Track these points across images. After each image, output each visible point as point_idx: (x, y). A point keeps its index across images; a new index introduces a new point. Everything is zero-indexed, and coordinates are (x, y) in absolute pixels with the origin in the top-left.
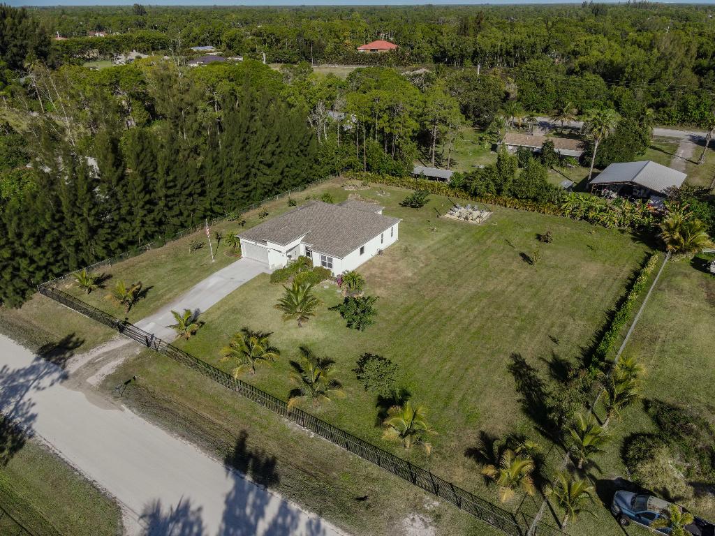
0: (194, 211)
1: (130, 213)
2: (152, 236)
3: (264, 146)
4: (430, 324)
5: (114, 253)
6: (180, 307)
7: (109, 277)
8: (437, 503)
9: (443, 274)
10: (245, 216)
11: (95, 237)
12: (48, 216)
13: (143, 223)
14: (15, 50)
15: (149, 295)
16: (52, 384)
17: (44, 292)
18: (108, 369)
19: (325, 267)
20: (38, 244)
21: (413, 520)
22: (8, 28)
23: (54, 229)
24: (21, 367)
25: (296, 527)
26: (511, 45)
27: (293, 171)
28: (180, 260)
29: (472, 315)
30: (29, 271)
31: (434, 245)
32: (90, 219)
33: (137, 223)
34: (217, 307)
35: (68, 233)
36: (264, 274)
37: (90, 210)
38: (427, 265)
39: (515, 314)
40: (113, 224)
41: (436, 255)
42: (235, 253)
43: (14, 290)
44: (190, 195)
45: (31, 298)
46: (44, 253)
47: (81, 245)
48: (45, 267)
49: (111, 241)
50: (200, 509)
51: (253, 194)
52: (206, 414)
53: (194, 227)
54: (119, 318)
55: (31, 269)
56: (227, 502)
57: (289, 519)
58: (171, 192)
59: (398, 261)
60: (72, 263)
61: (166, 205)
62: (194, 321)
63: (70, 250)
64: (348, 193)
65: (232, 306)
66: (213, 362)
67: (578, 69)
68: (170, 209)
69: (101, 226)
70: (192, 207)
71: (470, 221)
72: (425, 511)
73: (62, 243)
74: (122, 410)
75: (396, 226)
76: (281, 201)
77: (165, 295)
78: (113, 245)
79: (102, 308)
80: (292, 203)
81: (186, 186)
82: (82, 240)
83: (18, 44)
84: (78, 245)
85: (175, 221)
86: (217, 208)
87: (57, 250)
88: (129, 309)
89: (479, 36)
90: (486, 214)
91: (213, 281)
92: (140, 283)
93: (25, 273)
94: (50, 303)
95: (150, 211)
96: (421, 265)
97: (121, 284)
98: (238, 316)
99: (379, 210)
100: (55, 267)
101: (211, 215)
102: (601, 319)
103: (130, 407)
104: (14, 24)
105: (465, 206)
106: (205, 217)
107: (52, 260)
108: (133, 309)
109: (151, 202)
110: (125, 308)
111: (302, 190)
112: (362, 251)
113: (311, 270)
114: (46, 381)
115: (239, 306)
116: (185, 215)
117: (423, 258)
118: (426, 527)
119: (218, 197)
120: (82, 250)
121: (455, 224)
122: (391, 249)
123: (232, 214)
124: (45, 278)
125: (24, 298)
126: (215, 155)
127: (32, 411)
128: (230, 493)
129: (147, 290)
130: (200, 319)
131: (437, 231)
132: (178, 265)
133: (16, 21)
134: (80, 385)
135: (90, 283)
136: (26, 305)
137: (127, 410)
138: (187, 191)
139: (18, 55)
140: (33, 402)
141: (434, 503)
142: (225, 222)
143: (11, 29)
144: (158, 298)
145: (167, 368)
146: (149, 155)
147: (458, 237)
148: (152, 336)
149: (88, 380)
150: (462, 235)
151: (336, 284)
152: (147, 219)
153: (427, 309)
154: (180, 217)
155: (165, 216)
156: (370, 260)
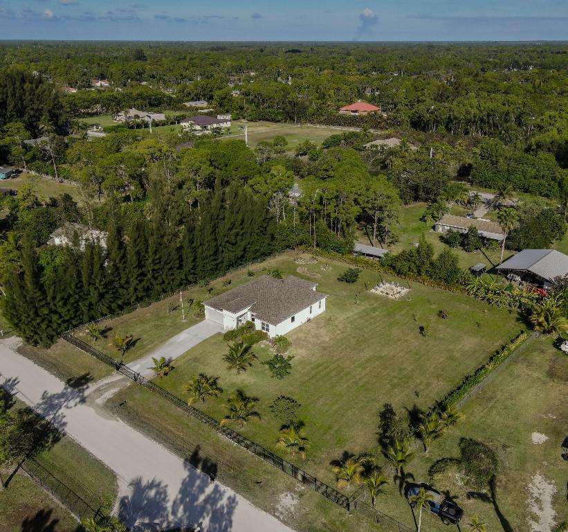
0: (173, 280)
1: (127, 282)
2: (141, 299)
3: (230, 229)
4: (332, 378)
5: (114, 311)
6: (158, 355)
7: (110, 329)
8: (303, 488)
9: (352, 340)
10: (213, 283)
11: (102, 300)
12: (73, 286)
13: (136, 289)
14: (32, 113)
15: (137, 344)
16: (76, 405)
17: (65, 338)
18: (109, 394)
19: (263, 331)
20: (65, 304)
21: (287, 495)
22: (27, 94)
23: (76, 294)
24: (56, 393)
25: (222, 499)
26: (485, 113)
27: (253, 248)
28: (161, 318)
29: (364, 372)
30: (57, 323)
31: (353, 316)
32: (101, 288)
33: (131, 289)
34: (183, 356)
35: (85, 297)
36: (219, 334)
37: (101, 281)
38: (342, 332)
39: (396, 374)
40: (115, 291)
41: (352, 324)
42: (201, 316)
43: (47, 336)
44: (171, 268)
45: (57, 342)
46: (69, 310)
47: (92, 305)
48: (67, 321)
49: (113, 302)
50: (166, 486)
51: (219, 266)
52: (169, 427)
53: (173, 292)
54: (117, 360)
55: (59, 322)
56: (183, 484)
57: (218, 496)
58: (156, 267)
59: (321, 328)
60: (85, 318)
61: (153, 277)
62: (167, 365)
63: (84, 309)
64: (299, 265)
65: (195, 356)
66: (178, 394)
67: (535, 147)
68: (156, 279)
69: (107, 293)
70: (172, 277)
71: (390, 296)
72: (295, 492)
73: (80, 304)
74: (118, 421)
75: (323, 301)
76: (242, 271)
77: (148, 345)
78: (114, 306)
79: (105, 352)
80: (250, 274)
81: (168, 262)
82: (93, 302)
83: (35, 108)
84: (91, 304)
85: (159, 288)
86: (190, 277)
87: (77, 309)
88: (124, 354)
89: (455, 103)
90: (405, 291)
91: (182, 336)
92: (131, 336)
93: (55, 324)
94: (70, 347)
95: (141, 281)
96: (338, 332)
97: (119, 335)
98: (198, 364)
99: (313, 286)
100: (74, 321)
101: (186, 283)
102: (459, 381)
103: (123, 419)
104: (32, 89)
105: (390, 283)
106: (181, 284)
107: (73, 316)
108: (126, 354)
109: (143, 274)
110: (121, 353)
111: (261, 262)
112: (293, 319)
113: (253, 332)
114: (72, 403)
115: (198, 356)
116: (166, 284)
117: (341, 326)
118: (293, 499)
119: (192, 269)
120: (93, 309)
121: (377, 298)
122: (317, 318)
123: (202, 282)
124: (67, 329)
125: (52, 342)
126: (191, 237)
127: (64, 420)
128: (186, 479)
129: (136, 341)
130: (172, 364)
131: (358, 304)
132: (158, 323)
133: (34, 86)
134: (92, 404)
135: (96, 334)
136: (53, 347)
137: (121, 421)
138: (168, 266)
139: (34, 117)
140: (64, 415)
141: (301, 487)
142: (196, 288)
143: (30, 94)
144: (143, 347)
145: (147, 396)
146: (143, 240)
147: (374, 310)
148: (138, 374)
149: (97, 401)
150: (379, 308)
151: (270, 344)
152: (139, 287)
153: (333, 366)
154: (163, 285)
155: (152, 284)
156: (300, 326)
